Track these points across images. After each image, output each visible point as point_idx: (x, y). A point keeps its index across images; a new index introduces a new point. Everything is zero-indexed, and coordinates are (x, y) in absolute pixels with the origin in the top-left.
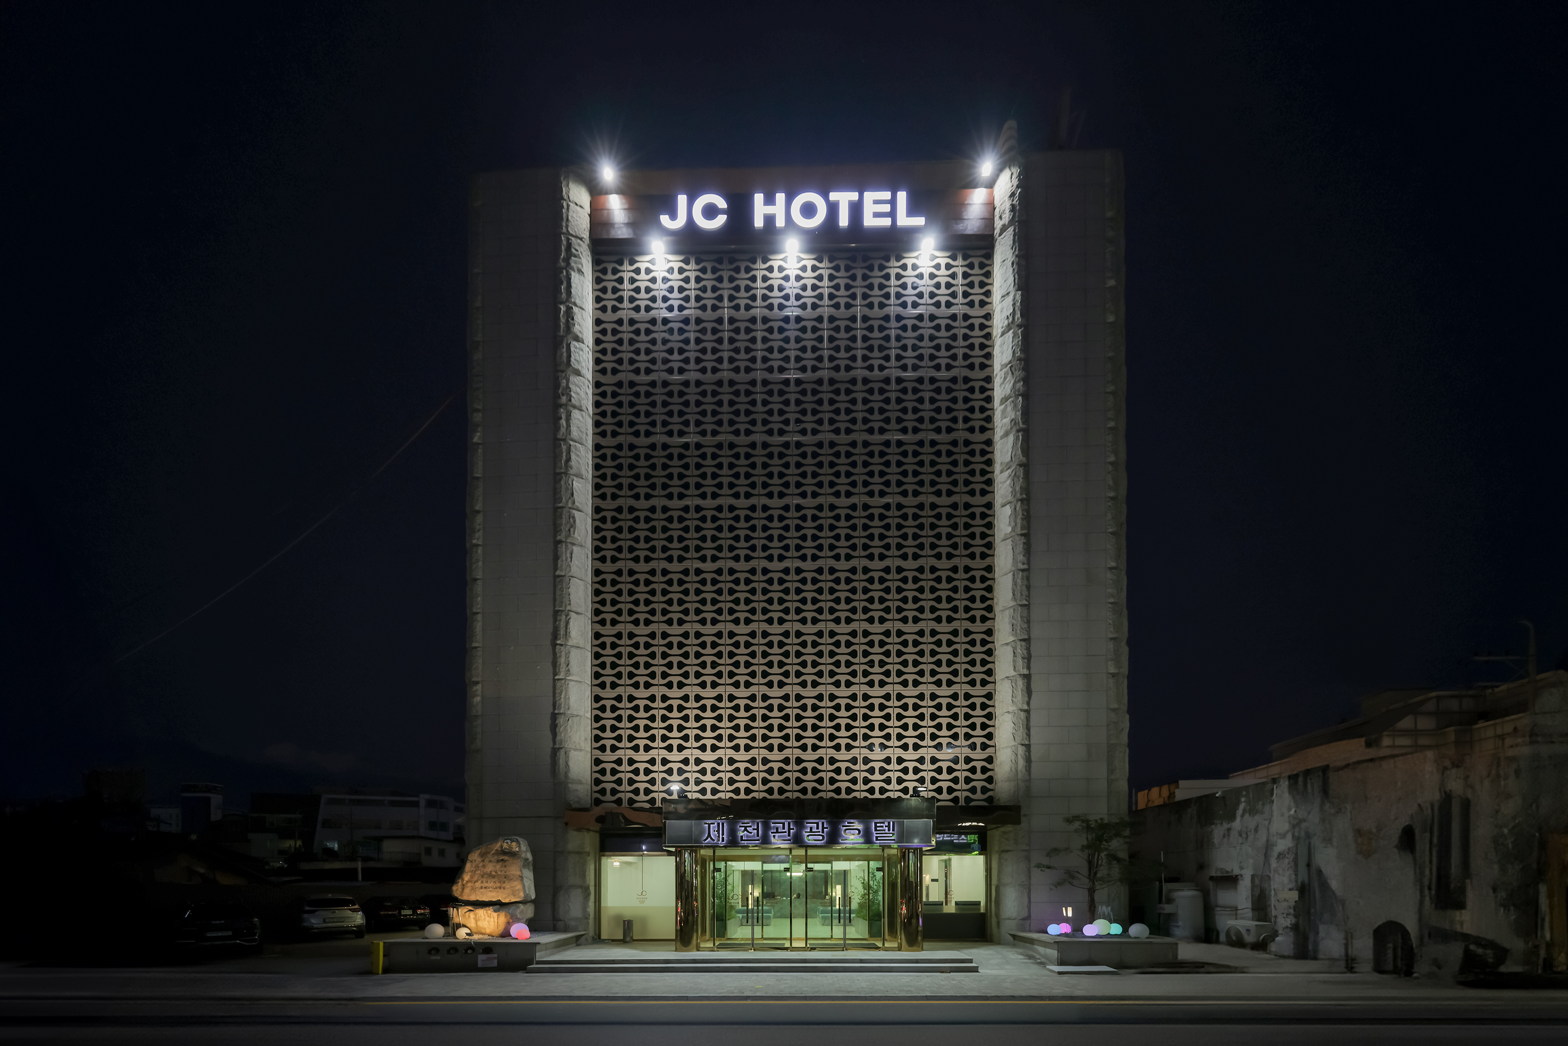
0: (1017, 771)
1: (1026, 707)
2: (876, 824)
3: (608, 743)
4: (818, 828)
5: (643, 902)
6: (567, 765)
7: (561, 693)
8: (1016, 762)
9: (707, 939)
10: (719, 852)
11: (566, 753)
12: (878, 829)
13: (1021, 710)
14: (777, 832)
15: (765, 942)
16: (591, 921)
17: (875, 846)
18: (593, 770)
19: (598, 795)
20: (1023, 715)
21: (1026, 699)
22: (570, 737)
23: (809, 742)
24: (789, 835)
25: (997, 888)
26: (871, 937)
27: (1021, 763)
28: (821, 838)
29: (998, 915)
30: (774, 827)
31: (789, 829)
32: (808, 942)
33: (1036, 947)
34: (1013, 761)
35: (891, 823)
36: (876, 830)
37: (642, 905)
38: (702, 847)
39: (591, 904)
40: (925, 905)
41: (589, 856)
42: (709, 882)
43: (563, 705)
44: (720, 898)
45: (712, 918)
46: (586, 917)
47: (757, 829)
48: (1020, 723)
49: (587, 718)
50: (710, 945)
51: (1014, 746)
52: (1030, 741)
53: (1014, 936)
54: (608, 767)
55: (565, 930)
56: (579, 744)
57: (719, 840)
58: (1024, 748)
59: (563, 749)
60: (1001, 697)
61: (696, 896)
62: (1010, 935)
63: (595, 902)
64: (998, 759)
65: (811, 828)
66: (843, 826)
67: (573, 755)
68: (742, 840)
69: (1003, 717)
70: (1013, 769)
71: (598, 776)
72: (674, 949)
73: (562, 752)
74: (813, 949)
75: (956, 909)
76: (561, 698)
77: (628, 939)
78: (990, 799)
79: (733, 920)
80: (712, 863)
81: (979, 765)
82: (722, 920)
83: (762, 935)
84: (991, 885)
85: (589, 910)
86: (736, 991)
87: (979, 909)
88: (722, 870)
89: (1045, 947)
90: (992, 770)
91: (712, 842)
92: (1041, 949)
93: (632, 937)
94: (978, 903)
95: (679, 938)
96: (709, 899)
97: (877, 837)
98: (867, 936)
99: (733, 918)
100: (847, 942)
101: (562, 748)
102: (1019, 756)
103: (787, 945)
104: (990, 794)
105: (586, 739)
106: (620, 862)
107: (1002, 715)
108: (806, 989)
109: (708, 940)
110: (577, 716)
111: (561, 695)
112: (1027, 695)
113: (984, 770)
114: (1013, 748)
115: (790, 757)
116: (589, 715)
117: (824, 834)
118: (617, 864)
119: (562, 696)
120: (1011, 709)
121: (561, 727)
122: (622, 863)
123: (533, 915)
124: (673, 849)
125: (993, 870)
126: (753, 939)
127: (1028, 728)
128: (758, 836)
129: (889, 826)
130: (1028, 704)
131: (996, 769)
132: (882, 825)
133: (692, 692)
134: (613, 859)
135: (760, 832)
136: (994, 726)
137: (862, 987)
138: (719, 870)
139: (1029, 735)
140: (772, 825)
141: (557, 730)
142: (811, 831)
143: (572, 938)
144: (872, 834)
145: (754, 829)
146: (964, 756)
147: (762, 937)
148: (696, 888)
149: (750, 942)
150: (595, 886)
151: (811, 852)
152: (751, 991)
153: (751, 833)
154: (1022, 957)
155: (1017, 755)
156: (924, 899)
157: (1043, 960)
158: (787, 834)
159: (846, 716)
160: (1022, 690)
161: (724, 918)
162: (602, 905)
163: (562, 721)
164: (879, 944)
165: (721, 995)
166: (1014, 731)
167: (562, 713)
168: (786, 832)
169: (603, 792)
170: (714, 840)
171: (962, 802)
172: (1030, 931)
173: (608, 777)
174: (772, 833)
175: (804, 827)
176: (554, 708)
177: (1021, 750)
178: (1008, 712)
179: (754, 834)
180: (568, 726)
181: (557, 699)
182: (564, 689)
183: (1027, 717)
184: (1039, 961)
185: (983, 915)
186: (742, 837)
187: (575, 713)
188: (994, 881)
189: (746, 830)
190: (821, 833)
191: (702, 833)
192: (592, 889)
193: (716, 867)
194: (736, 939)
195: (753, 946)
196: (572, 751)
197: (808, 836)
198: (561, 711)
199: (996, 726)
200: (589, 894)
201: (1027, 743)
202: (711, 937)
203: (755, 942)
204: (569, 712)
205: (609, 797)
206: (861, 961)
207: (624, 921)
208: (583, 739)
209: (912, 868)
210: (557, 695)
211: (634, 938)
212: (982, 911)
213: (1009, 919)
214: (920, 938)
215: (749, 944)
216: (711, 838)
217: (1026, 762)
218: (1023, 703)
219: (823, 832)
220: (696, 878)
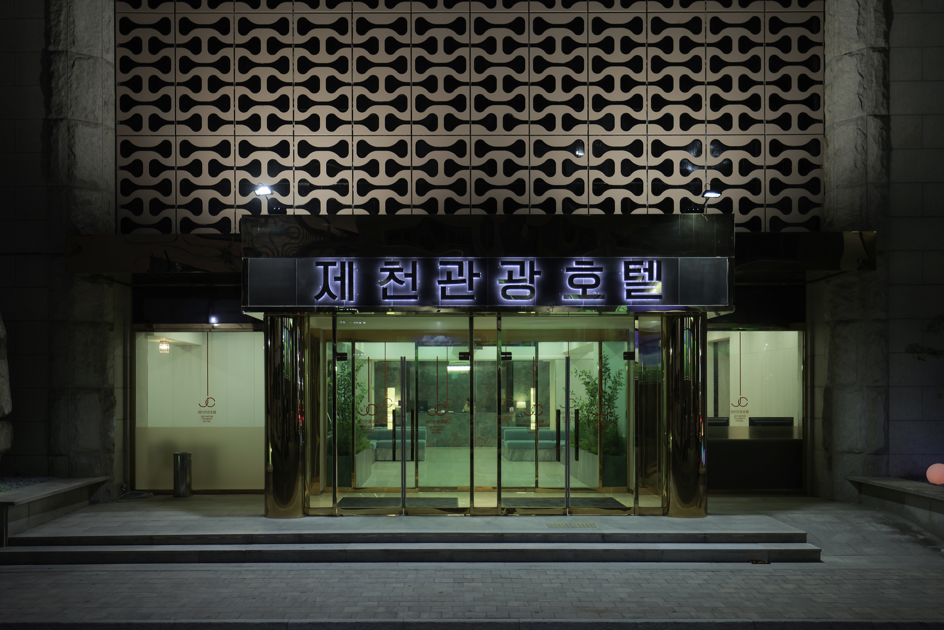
0: (866, 166)
1: (881, 43)
2: (627, 264)
3: (146, 112)
4: (522, 273)
5: (208, 419)
6: (71, 153)
7: (59, 11)
8: (865, 151)
9: (321, 489)
10: (343, 324)
11: (69, 129)
12: (631, 274)
13: (874, 49)
14: (449, 281)
15: (422, 495)
16: (117, 456)
17: (622, 309)
18: (118, 165)
19: (128, 213)
20: (876, 58)
21: (883, 27)
22: (76, 98)
23: (500, 112)
24: (471, 288)
25: (828, 393)
26: (604, 485)
27: (874, 150)
28: (528, 292)
29: (828, 445)
30: (443, 271)
31: (471, 275)
32: (504, 495)
33: (907, 507)
34: (860, 148)
35: (655, 265)
36: (627, 277)
37: (207, 425)
38: (311, 311)
39: (117, 423)
40: (710, 424)
41: (112, 330)
42: (325, 381)
43: (63, 36)
44: (343, 411)
45: (330, 451)
46: (109, 450)
47: (413, 276)
48: (871, 75)
49: (108, 62)
50: (326, 502)
51: (862, 118)
52: (888, 109)
53: (860, 486)
54: (146, 158)
55: (70, 475)
56: (93, 112)
57: (343, 297)
58: (879, 122)
59: (65, 122)
60: (837, 25)
61: (303, 406)
62: (853, 482)
63: (125, 419)
64: (831, 147)
65: (511, 273)
66: (569, 270)
67: (82, 132)
68: (385, 296)
69: (840, 65)
70: (859, 164)
71: (128, 175)
72: (263, 512)
73: (63, 127)
74: (510, 512)
75: (752, 433)
76: (59, 22)
77: (183, 488)
78: (815, 223)
79: (365, 451)
80: (329, 346)
81: (795, 156)
82: (347, 453)
83: (417, 481)
84: (813, 387)
85: (112, 435)
86: (381, 610)
87: (791, 433)
88: (349, 357)
89: (930, 509)
90: (818, 167)
91: (331, 300)
92: (922, 514)
93: (189, 486)
94: (789, 422)
95: (271, 487)
96: (324, 416)
97: (629, 292)
98: (596, 482)
99: (364, 448)
100: (572, 495)
101: (62, 120)
102: (871, 140)
103: (463, 502)
104: (813, 212)
105: (105, 103)
106: (170, 344)
107: (838, 60)
108: (516, 604)
109: (322, 492)
110: (90, 57)
111: (59, 15)
112: (884, 20)
113: (805, 167)
114: (859, 122)
115: (467, 139)
116: (110, 57)
117: (534, 286)
118: (164, 347)
119: (62, 18)
120: (855, 47)
121: (60, 78)
122: (175, 346)
123: (9, 446)
124: (260, 316)
125: (817, 359)
126: (404, 489)
127: (886, 84)
128: (414, 288)
129: (650, 270)
130: (886, 36)
131: (826, 165)
132: (637, 267)
133: (293, 13)
134: (158, 338)
135: (418, 282)
136: (821, 83)
137: (622, 600)
138: (343, 357)
139: (887, 97)
140: (440, 267)
141: (53, 85)
142: (510, 280)
143: (80, 489)
144: (620, 284)
145: (407, 275)
146: (769, 139)
147: (417, 486)
148: (302, 393)
149: (399, 495)
150: (125, 388)
151: (509, 323)
152: (409, 608)
153: (401, 282)
154: (885, 529)
155: (866, 135)
156: (710, 413)
157: (928, 535)
158: (466, 285)
159: (564, 62)
160: (876, 11)
161: (351, 450)
162: (139, 424)
163: (61, 66)
164: (627, 501)
165: (354, 620)
166: (861, 90)
167: (62, 52)
168: (464, 281)
169: (137, 206)
170: (334, 297)
171: (765, 227)
172: (888, 476)
173: (147, 179)
174: (440, 282)
175: (497, 272)
176: (48, 43)
177: (873, 127)
178: (850, 54)
179: (407, 286)
180: (73, 77)
181: (53, 23)
182: (64, 4)
183: (883, 61)
184: (921, 537)
185: (799, 444)
186: (385, 290)
187: (85, 51)
188: (821, 379)
189: (392, 276)
190: (528, 284)
191: (312, 281)
192: (119, 395)
193: (338, 351)
194: (373, 490)
195: (404, 506)
196: (80, 126)
197: (505, 288)
198: (60, 48)
199: (826, 82)
200: (113, 405)
201: (884, 112)
202: (328, 485)
203: (408, 495)
204: (74, 50)
205: (147, 217)
206: (604, 538)
207: (176, 456)
208: (100, 102)
209: (688, 357)
210: (53, 16)
211: (194, 488)
212: (796, 436)
213: (850, 452)
214: (701, 488)
215: (396, 499)
216: (330, 294)
217: (883, 150)
218: (877, 36)
219: (532, 281)
220: (302, 376)
